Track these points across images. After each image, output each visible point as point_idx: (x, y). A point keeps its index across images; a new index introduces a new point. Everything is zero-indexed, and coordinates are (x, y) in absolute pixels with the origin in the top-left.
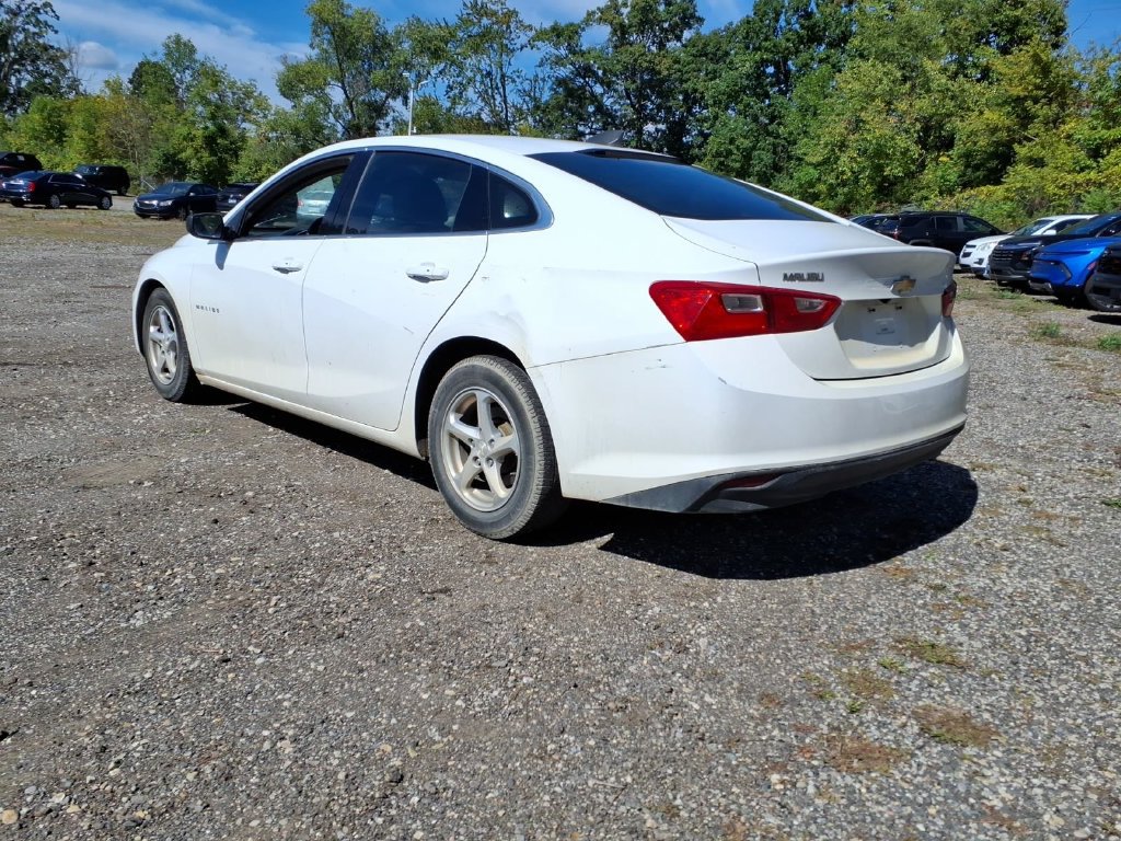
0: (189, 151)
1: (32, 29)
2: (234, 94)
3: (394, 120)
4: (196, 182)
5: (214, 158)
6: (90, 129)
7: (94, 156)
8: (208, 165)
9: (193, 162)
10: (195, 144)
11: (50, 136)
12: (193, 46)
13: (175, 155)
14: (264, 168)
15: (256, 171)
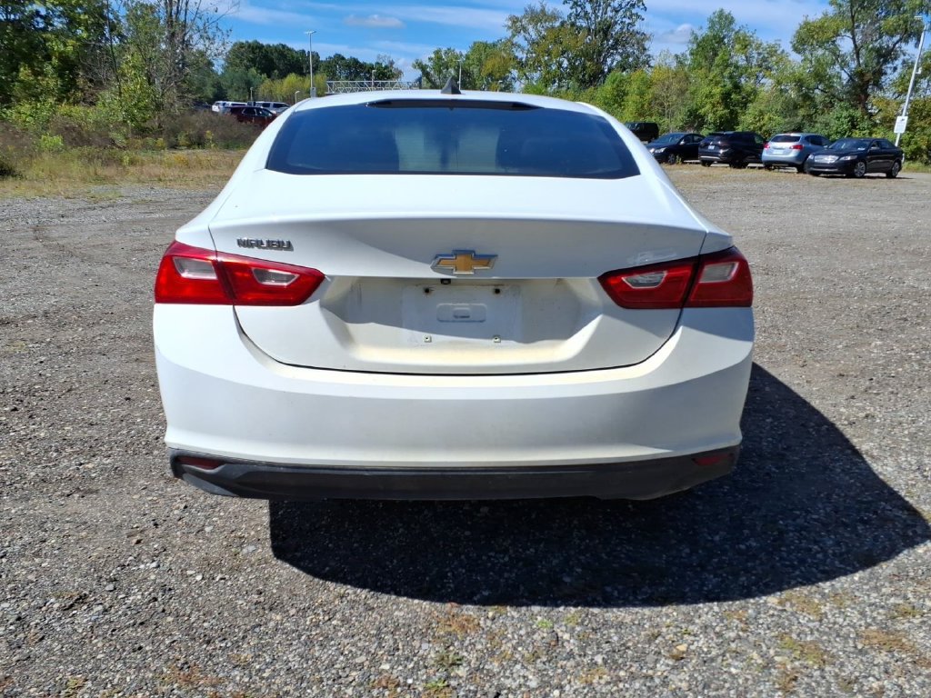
0: (708, 106)
1: (627, 21)
2: (759, 54)
3: (904, 62)
4: (711, 132)
5: (726, 111)
6: (642, 94)
7: (640, 115)
8: (721, 117)
9: (710, 115)
10: (712, 100)
11: (616, 101)
12: (732, 18)
13: (697, 110)
14: (766, 118)
15: (759, 120)
